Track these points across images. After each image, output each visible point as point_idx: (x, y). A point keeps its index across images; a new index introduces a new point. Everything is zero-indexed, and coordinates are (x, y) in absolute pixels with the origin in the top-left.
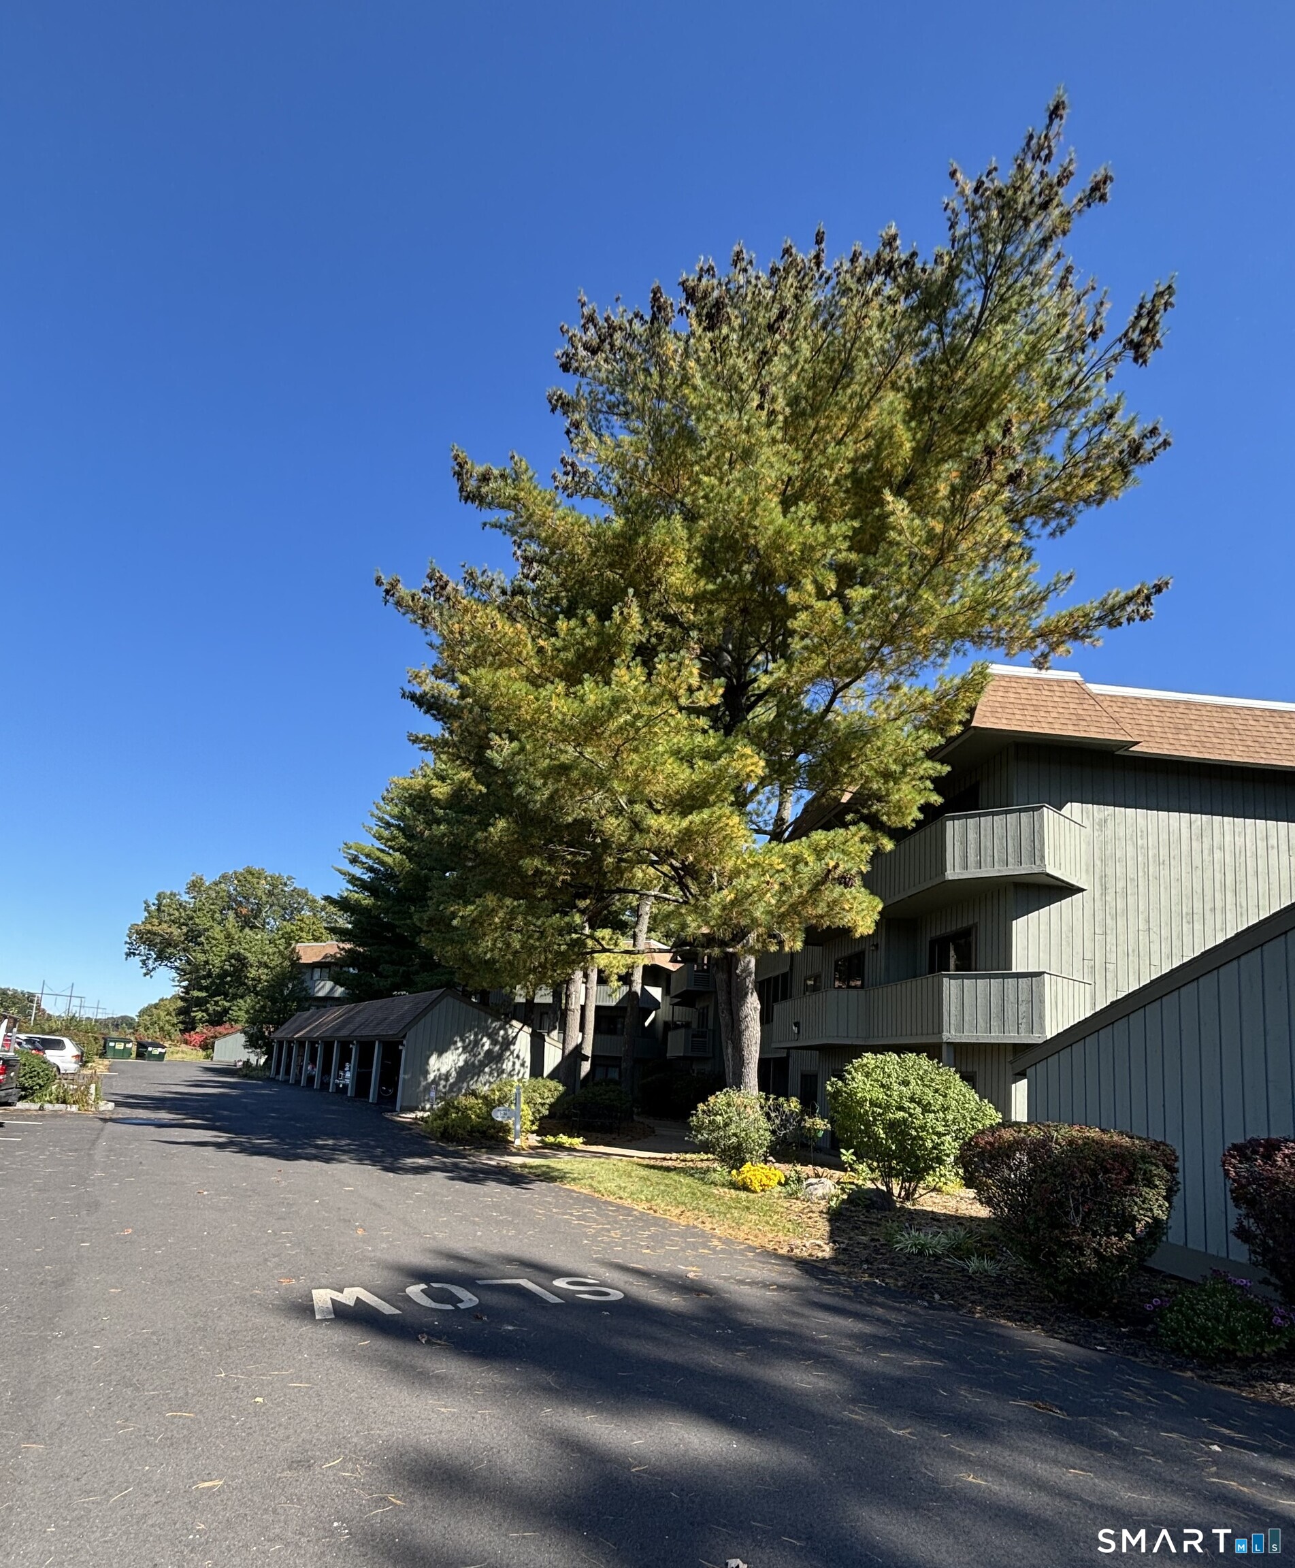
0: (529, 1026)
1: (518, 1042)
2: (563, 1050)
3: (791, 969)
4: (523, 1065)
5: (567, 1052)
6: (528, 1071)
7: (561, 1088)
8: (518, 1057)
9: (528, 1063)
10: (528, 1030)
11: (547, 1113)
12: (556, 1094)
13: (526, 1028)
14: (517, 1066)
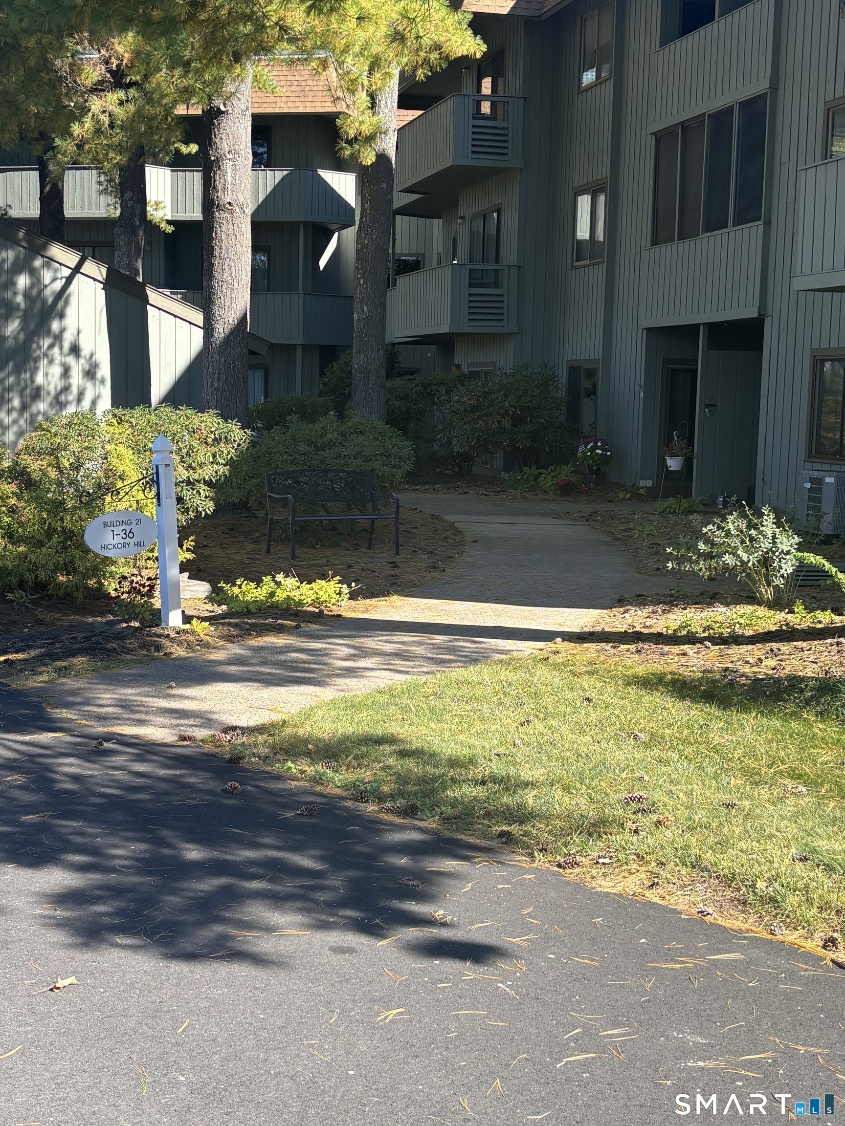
0: (98, 258)
1: (70, 312)
2: (208, 328)
3: (774, 87)
4: (90, 374)
5: (221, 330)
6: (106, 392)
7: (238, 433)
8: (75, 350)
9: (105, 370)
10: (95, 269)
11: (209, 507)
12: (228, 451)
13: (90, 267)
14: (76, 379)
